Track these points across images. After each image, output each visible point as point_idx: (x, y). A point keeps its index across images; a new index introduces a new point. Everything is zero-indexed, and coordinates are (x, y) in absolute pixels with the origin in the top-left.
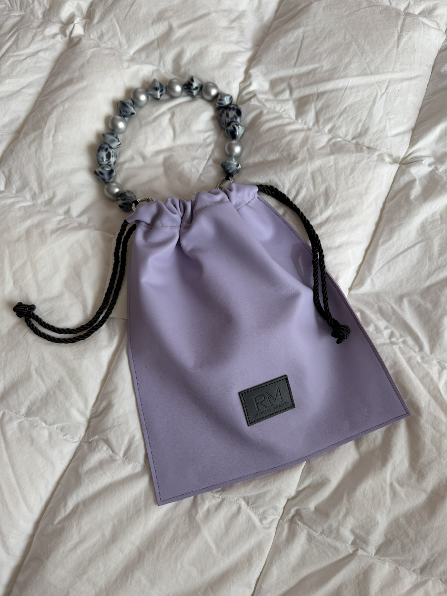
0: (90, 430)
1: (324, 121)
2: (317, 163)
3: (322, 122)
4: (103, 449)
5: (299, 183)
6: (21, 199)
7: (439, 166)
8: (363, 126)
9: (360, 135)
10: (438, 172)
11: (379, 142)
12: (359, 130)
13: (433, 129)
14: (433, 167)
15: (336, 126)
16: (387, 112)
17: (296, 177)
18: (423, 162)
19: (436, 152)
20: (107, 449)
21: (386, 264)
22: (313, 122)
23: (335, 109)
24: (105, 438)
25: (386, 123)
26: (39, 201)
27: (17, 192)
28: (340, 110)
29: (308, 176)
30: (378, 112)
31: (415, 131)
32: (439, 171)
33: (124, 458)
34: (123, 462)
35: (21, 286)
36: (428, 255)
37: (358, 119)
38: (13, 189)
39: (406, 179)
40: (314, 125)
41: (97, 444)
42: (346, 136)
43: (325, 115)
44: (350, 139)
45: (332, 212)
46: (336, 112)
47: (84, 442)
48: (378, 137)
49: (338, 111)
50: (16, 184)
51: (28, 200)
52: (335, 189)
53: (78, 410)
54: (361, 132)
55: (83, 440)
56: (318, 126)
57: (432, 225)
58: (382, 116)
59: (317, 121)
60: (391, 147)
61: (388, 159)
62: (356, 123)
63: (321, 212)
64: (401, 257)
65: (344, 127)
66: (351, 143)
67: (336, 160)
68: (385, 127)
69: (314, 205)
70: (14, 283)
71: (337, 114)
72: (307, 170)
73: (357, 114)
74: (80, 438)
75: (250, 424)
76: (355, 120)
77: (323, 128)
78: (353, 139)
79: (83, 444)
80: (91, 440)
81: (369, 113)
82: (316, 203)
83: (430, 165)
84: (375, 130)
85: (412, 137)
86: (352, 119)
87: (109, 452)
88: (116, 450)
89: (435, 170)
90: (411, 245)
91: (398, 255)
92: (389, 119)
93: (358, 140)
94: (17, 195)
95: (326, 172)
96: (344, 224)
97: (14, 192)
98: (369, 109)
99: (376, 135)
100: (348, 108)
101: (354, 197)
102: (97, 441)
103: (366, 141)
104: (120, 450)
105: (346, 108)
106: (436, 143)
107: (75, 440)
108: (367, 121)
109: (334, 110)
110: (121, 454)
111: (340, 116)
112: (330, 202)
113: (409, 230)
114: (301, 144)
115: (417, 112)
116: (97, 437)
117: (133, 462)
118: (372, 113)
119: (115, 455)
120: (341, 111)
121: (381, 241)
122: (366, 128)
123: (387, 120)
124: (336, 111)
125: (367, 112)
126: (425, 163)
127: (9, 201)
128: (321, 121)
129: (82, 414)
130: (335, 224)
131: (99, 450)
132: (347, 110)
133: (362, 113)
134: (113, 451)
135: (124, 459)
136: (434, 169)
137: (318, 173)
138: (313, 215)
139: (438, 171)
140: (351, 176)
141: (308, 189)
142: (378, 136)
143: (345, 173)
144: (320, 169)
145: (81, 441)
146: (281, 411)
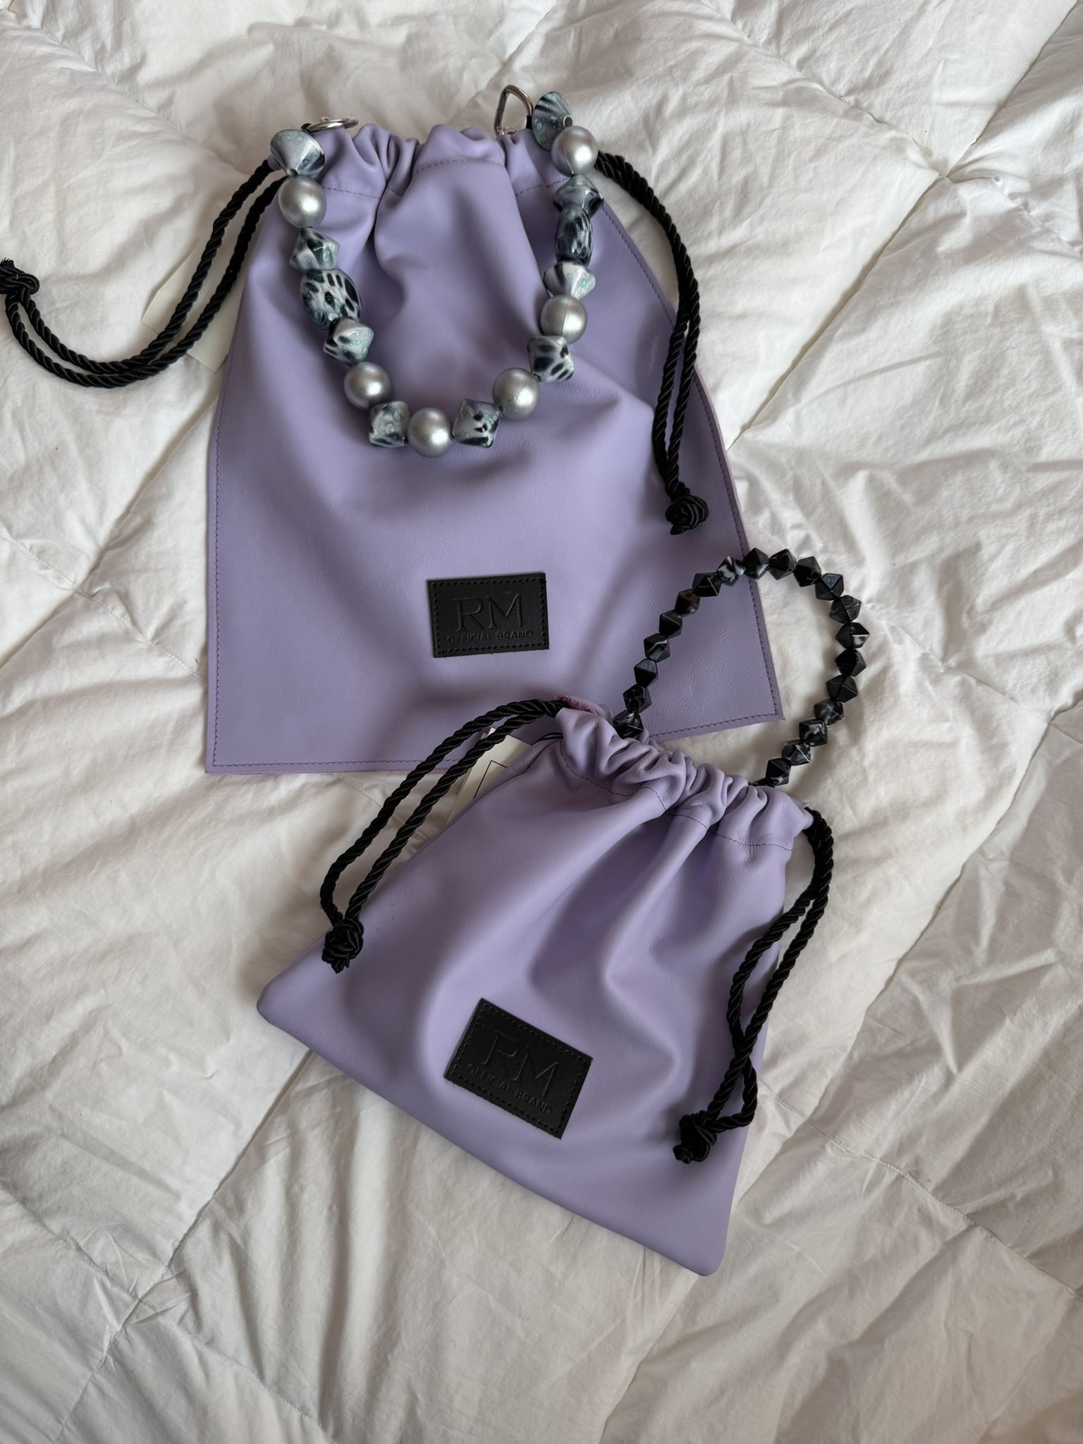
0: (98, 571)
1: (794, 36)
2: (742, 116)
3: (787, 38)
4: (113, 612)
5: (690, 151)
6: (71, 54)
7: (1032, 203)
8: (880, 64)
9: (868, 86)
10: (1026, 213)
11: (906, 110)
12: (867, 73)
13: (1043, 110)
14: (1018, 202)
15: (818, 53)
16: (945, 42)
17: (687, 137)
18: (999, 184)
19: (1041, 171)
20: (123, 616)
21: (839, 386)
22: (769, 34)
23: (825, 9)
24: (122, 589)
25: (937, 67)
26: (110, 68)
27: (65, 37)
28: (836, 14)
29: (715, 141)
30: (925, 37)
31: (1003, 110)
32: (1031, 214)
33: (155, 643)
34: (150, 650)
35: (24, 233)
36: (941, 391)
37: (870, 45)
38: (59, 29)
39: (943, 207)
40: (768, 42)
41: (104, 601)
42: (835, 81)
43: (798, 20)
44: (843, 93)
45: (746, 236)
46: (825, 17)
47: (79, 593)
48: (909, 97)
49: (830, 16)
50: (67, 18)
51: (86, 60)
52: (766, 185)
53: (83, 521)
54: (871, 78)
55: (80, 591)
56: (778, 47)
57: (968, 322)
58: (930, 50)
59: (777, 34)
60: (932, 130)
61: (914, 155)
62: (865, 55)
63: (721, 231)
64: (877, 380)
65: (835, 57)
66: (845, 102)
67: (787, 119)
68: (931, 77)
69: (711, 211)
70: (11, 222)
71: (827, 22)
72: (715, 126)
73: (874, 31)
74: (74, 583)
75: (439, 653)
76: (865, 46)
77: (789, 51)
78: (849, 93)
79: (76, 596)
80: (96, 590)
81: (902, 33)
82: (716, 206)
83: (1013, 196)
84: (904, 79)
85: (990, 121)
86: (858, 41)
87: (125, 622)
88: (141, 620)
89: (1022, 209)
90: (908, 358)
91: (873, 374)
92: (946, 61)
93: (860, 97)
94: (65, 43)
95: (756, 140)
96: (766, 269)
97: (59, 35)
98: (903, 25)
99: (903, 91)
100: (854, 12)
101: (806, 212)
102: (106, 594)
103: (877, 101)
104: (149, 623)
105: (849, 13)
106: (1045, 148)
107: (64, 586)
108: (890, 53)
109: (821, 11)
110: (150, 632)
111: (831, 29)
112: (746, 211)
113: (912, 320)
114: (720, 66)
115: (1024, 67)
116: (107, 585)
117: (170, 655)
118: (909, 37)
119: (136, 632)
120: (837, 17)
121: (840, 331)
122: (884, 70)
123: (940, 61)
124: (825, 14)
125: (898, 32)
126: (1003, 187)
127: (43, 50)
128: (787, 33)
129: (90, 532)
130: (745, 263)
131: (104, 613)
132: (851, 19)
133: (884, 30)
134: (134, 622)
135: (153, 646)
136: (1021, 207)
137: (738, 140)
138: (703, 232)
139: (1029, 212)
140: (812, 165)
141: (706, 172)
142: (910, 94)
143: (799, 154)
144: (744, 133)
145: (77, 592)
146: (514, 647)
